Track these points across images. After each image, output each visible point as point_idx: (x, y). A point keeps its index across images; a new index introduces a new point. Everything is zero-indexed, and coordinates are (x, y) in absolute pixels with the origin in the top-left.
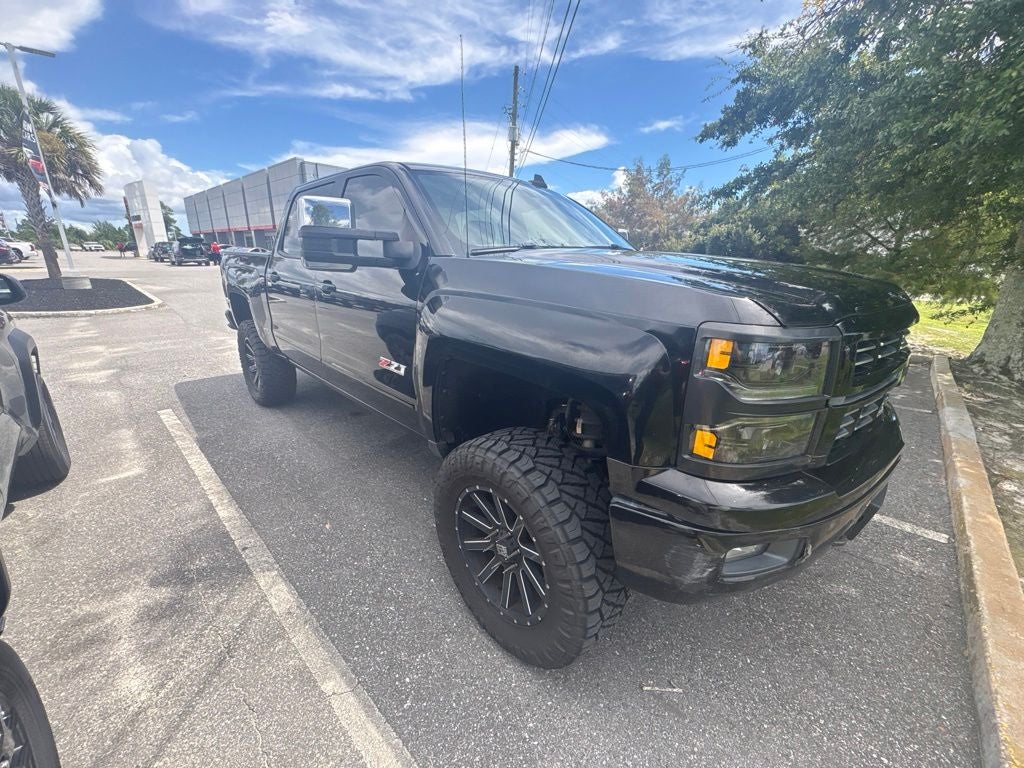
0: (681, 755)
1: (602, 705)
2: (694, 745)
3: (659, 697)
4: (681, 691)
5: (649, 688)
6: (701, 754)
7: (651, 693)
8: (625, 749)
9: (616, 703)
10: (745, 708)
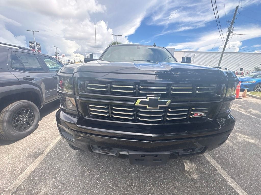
0: (71, 181)
1: (77, 163)
2: (75, 183)
3: (84, 171)
4: (88, 174)
5: (85, 168)
6: (73, 185)
7: (85, 169)
8: (68, 171)
9: (78, 165)
10: (92, 189)
